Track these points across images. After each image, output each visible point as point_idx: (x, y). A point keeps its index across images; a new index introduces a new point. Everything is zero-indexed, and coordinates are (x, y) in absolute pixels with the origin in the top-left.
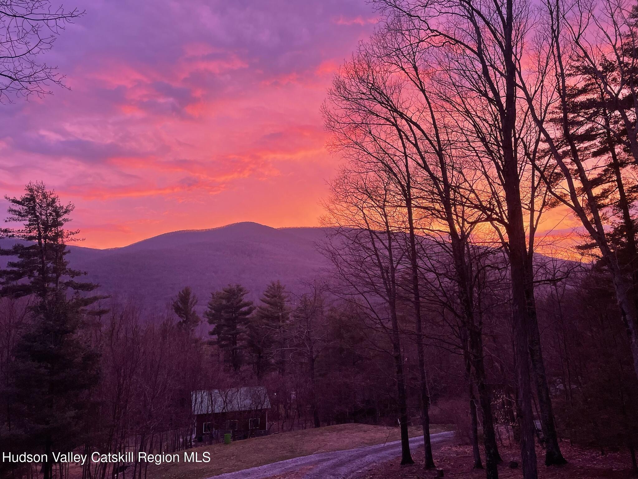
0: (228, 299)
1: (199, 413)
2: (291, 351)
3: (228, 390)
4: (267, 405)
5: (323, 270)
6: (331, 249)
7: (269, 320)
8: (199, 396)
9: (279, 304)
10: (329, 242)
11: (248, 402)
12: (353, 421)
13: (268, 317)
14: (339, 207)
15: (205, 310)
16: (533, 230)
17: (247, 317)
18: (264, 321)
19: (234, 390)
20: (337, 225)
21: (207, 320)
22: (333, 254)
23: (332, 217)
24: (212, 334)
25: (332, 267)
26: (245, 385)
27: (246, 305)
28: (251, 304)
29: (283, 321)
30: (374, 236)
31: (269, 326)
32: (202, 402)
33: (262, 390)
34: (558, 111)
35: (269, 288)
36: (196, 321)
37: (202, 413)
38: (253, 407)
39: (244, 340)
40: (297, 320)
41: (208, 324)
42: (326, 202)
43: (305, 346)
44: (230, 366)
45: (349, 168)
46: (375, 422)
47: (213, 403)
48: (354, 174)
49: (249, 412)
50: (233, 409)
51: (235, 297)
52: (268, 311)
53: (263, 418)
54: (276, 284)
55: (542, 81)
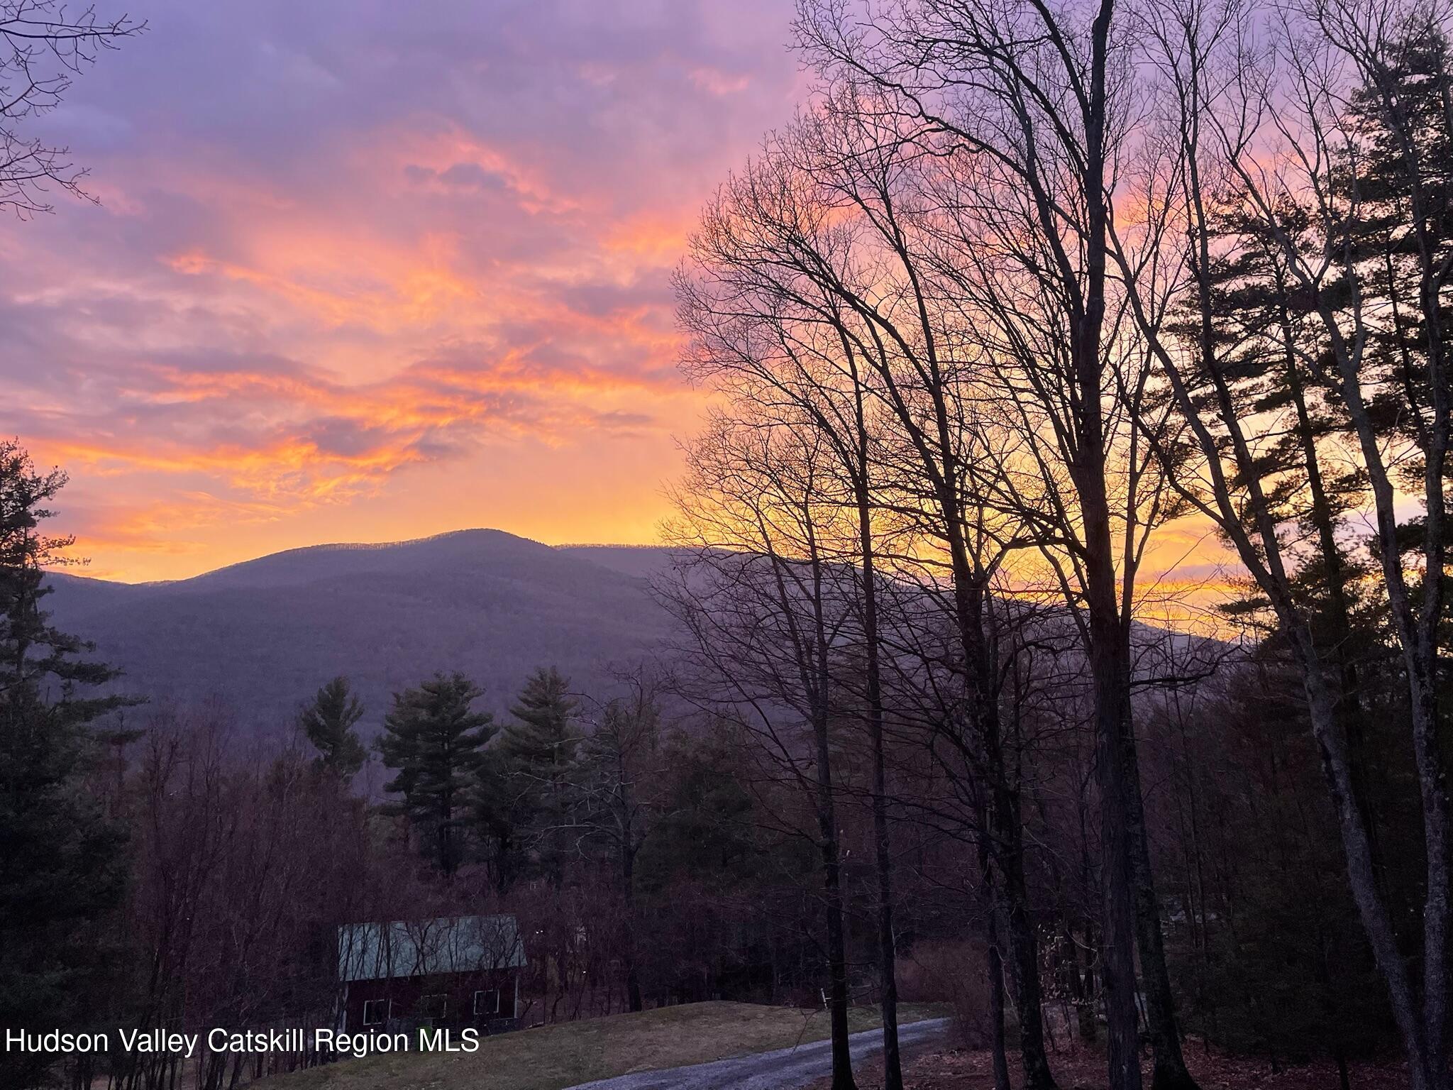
0: (434, 709)
1: (356, 979)
2: (578, 831)
3: (428, 924)
4: (518, 959)
5: (664, 644)
6: (685, 595)
7: (529, 761)
8: (358, 937)
9: (555, 722)
10: (679, 579)
11: (475, 951)
12: (718, 995)
13: (527, 753)
14: (705, 502)
15: (377, 734)
16: (1131, 567)
17: (475, 750)
18: (519, 761)
19: (443, 922)
20: (699, 541)
21: (381, 756)
22: (690, 608)
23: (688, 523)
24: (392, 789)
25: (685, 637)
26: (469, 911)
27: (474, 722)
28: (487, 721)
29: (562, 762)
30: (783, 571)
31: (529, 772)
32: (364, 951)
33: (508, 923)
34: (1185, 309)
35: (533, 683)
36: (357, 759)
37: (363, 977)
38: (488, 964)
39: (469, 805)
40: (596, 759)
41: (383, 768)
42: (676, 488)
43: (613, 821)
44: (433, 866)
45: (731, 415)
46: (770, 999)
47: (392, 953)
48: (742, 428)
49: (478, 973)
50: (438, 968)
51: (450, 704)
52: (528, 738)
53: (508, 990)
54: (549, 674)
55: (1156, 243)
